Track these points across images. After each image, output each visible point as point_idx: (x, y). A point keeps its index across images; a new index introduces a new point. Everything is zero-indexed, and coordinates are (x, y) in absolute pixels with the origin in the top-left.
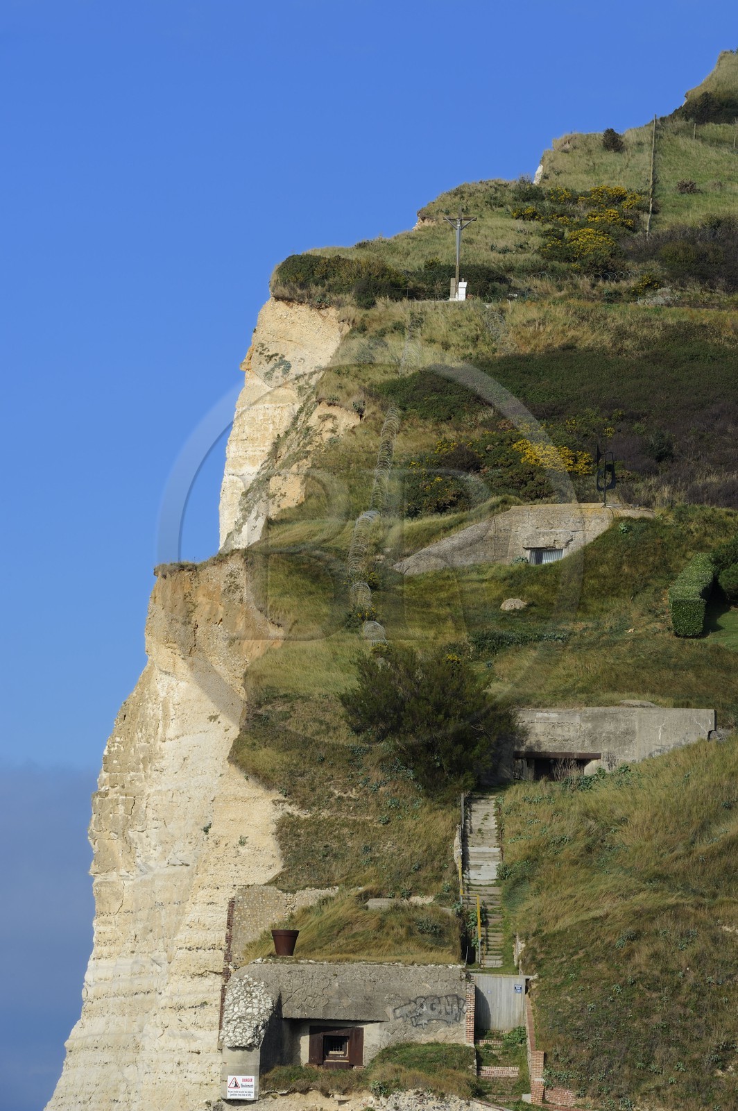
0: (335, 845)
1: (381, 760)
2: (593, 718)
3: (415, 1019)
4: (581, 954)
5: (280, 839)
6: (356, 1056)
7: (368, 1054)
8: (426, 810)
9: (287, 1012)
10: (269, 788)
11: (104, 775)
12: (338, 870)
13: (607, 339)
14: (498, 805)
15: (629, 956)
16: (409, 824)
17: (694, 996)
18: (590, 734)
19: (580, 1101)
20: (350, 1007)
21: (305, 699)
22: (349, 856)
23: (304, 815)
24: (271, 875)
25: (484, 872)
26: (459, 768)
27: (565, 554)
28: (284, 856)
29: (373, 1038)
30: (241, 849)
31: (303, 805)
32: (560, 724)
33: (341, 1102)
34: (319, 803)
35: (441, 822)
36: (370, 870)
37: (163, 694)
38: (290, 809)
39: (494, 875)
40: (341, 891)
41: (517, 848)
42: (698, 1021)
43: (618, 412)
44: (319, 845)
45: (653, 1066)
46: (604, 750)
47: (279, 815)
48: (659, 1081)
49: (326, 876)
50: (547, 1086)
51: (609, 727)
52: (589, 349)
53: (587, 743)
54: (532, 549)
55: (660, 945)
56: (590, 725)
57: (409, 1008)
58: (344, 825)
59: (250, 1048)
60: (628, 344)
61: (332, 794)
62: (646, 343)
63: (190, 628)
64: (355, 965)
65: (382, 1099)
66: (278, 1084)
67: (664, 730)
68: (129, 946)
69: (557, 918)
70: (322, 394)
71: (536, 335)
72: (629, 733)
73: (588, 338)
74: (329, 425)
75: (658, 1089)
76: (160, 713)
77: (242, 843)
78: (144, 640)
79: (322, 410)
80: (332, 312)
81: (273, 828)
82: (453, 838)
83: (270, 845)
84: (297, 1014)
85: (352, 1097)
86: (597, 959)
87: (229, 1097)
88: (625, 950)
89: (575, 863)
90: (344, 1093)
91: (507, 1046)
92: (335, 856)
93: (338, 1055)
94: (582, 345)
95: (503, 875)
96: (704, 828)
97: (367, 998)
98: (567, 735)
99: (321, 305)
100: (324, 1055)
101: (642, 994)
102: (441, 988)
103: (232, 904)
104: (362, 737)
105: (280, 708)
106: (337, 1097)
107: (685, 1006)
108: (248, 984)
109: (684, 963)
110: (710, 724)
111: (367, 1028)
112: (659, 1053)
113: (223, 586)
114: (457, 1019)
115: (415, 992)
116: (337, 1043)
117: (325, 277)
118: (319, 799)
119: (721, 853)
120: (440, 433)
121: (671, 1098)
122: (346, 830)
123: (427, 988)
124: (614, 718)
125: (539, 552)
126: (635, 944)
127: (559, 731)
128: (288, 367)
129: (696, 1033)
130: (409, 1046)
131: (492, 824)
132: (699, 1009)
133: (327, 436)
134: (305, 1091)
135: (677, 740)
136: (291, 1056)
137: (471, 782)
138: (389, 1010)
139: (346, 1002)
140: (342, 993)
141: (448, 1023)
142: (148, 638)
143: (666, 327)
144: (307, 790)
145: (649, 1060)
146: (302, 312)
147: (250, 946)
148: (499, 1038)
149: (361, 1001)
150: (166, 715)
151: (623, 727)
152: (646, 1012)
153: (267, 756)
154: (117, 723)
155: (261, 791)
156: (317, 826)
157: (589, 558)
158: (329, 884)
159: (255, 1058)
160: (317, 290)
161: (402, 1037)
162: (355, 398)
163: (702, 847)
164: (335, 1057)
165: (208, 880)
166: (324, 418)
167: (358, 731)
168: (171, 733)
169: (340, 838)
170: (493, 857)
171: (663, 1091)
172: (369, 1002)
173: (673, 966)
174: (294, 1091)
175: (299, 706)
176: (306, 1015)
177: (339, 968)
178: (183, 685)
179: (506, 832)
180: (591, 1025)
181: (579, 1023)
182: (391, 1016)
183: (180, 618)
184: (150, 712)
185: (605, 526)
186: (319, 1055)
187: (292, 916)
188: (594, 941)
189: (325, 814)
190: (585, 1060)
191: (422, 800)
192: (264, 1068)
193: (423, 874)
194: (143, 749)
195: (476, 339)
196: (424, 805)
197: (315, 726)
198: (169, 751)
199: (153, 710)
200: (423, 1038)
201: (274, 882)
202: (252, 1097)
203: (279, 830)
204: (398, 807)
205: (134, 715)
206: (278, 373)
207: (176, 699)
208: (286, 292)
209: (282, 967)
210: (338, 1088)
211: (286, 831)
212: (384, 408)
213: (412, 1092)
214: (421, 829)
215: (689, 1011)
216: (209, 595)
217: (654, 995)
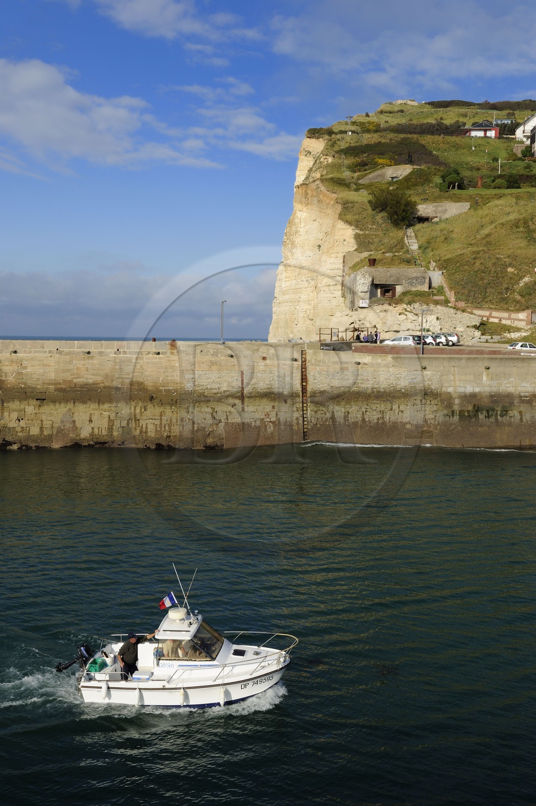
0: (371, 241)
1: (382, 217)
2: (436, 206)
3: (411, 284)
4: (459, 264)
5: (356, 239)
6: (394, 294)
7: (397, 294)
8: (396, 230)
9: (375, 282)
10: (351, 225)
11: (285, 237)
12: (372, 247)
13: (388, 141)
14: (413, 229)
15: (474, 264)
16: (391, 234)
17: (495, 274)
18: (435, 211)
19: (466, 305)
20: (392, 281)
21: (357, 203)
22: (375, 243)
23: (361, 233)
24: (354, 249)
25: (414, 247)
26: (403, 219)
27: (400, 178)
28: (357, 244)
29: (399, 289)
30: (344, 242)
31: (361, 230)
32: (426, 209)
33: (395, 307)
34: (365, 229)
35: (400, 233)
36: (382, 247)
37: (299, 217)
38: (357, 231)
39: (417, 247)
40: (375, 252)
41: (423, 240)
42: (497, 281)
43: (397, 153)
44: (366, 241)
45: (487, 294)
46: (439, 215)
47: (354, 233)
48: (490, 298)
49: (370, 249)
50: (456, 301)
51: (440, 209)
52: (384, 143)
53: (434, 213)
54: (391, 178)
55: (482, 261)
56: (435, 208)
57: (410, 281)
58: (373, 235)
59: (366, 292)
60: (393, 141)
61: (368, 227)
62: (397, 141)
63: (307, 199)
64: (393, 269)
65: (409, 306)
66: (375, 302)
67: (456, 209)
68: (294, 278)
69: (445, 256)
70: (324, 153)
71: (371, 141)
72: (446, 210)
73: (383, 141)
74: (326, 160)
75: (490, 300)
76: (299, 221)
77: (344, 241)
78: (293, 204)
79: (325, 157)
80: (321, 139)
81: (353, 236)
82: (404, 237)
83: (353, 241)
84: (378, 283)
85: (398, 305)
86: (464, 265)
87: (360, 306)
88: (473, 262)
89: (442, 242)
90: (396, 304)
91: (438, 291)
92: (371, 243)
93: (389, 294)
94: (382, 142)
95: (420, 248)
96: (477, 231)
97: (397, 278)
98: (428, 211)
99: (318, 138)
100: (385, 295)
101: (480, 274)
102: (419, 275)
103: (344, 256)
104: (375, 211)
105: (350, 205)
106: (394, 306)
107: (493, 277)
108: (363, 274)
109: (490, 265)
110: (469, 206)
111: (397, 287)
112: (488, 290)
113: (315, 188)
114: (424, 284)
115: (411, 276)
116: (387, 291)
117: (318, 132)
118: (365, 228)
119: (485, 238)
120: (355, 159)
121: (495, 303)
122: (373, 237)
123: (415, 275)
124: (442, 206)
125: (393, 178)
126: (475, 260)
127: (426, 210)
128: (311, 153)
129: (498, 285)
130: (410, 291)
131: (413, 234)
132: (498, 278)
133: (326, 163)
134: (383, 304)
135: (459, 211)
136: (376, 295)
137: (407, 223)
138: (404, 281)
139: (392, 279)
140: (390, 277)
141: (421, 285)
142: (294, 203)
143: (401, 138)
144: (362, 226)
145: (486, 292)
146: (314, 140)
147: (350, 268)
148: (435, 289)
149: (396, 279)
150: (300, 222)
151: (444, 208)
152: (482, 279)
153: (349, 217)
154: (288, 225)
155: (349, 226)
156: (365, 236)
157: (407, 179)
158: (371, 251)
159: (368, 295)
160: (317, 135)
161: (408, 289)
162: (332, 153)
163: (478, 237)
164: (387, 295)
165: (335, 251)
166: (325, 159)
167: (373, 210)
168: (302, 226)
169: (372, 239)
170: (415, 243)
171: (492, 301)
172: (398, 279)
173: (487, 266)
174: (380, 304)
175: (355, 204)
176: (380, 283)
177: (389, 269)
178: (305, 214)
179: (418, 236)
180: (467, 284)
181: (463, 283)
182: (404, 283)
183: (304, 197)
184: (296, 221)
185: (411, 170)
186: (383, 294)
187: (361, 260)
188: (462, 260)
189: (367, 232)
190: (467, 293)
191: (394, 228)
192: (370, 298)
193: (397, 247)
194: (295, 230)
195: (357, 142)
196: (395, 229)
197: (361, 209)
198: (302, 230)
199: (297, 221)
200: (414, 289)
201: (355, 250)
202: (367, 306)
203: (355, 237)
204: (387, 230)
205: (292, 222)
206: (308, 154)
207: (303, 217)
208: (310, 136)
209: (372, 269)
210: (394, 303)
211: (357, 237)
212: (340, 155)
213: (418, 303)
214: (395, 235)
215: (495, 278)
216: (311, 190)
217: (484, 274)
